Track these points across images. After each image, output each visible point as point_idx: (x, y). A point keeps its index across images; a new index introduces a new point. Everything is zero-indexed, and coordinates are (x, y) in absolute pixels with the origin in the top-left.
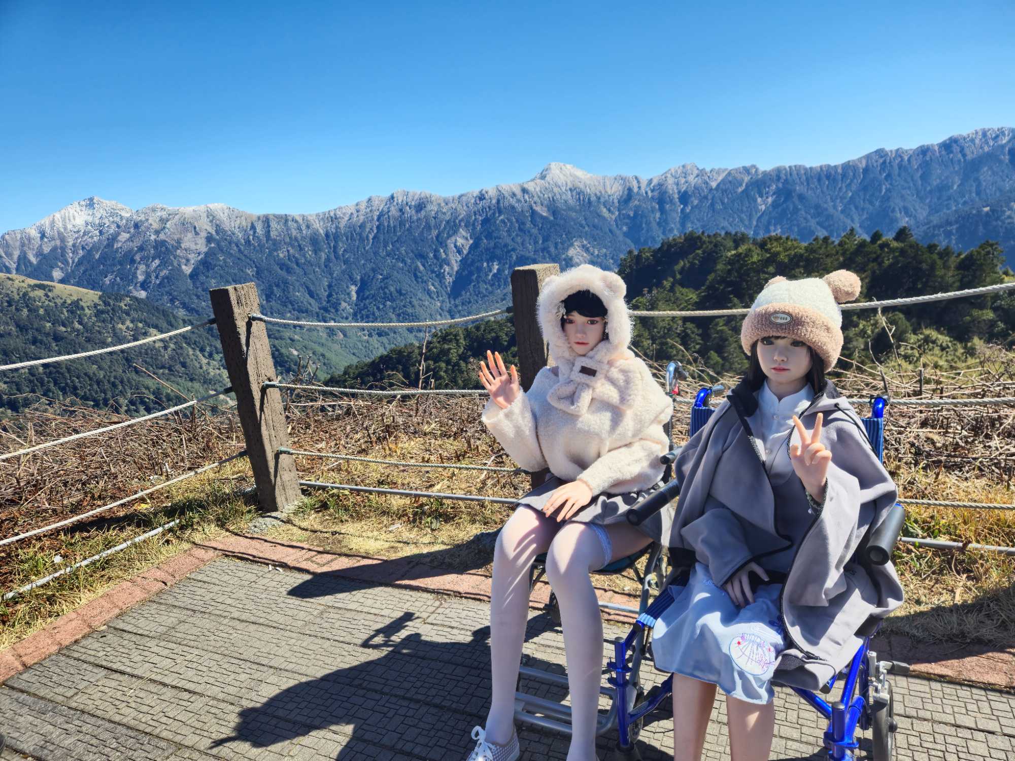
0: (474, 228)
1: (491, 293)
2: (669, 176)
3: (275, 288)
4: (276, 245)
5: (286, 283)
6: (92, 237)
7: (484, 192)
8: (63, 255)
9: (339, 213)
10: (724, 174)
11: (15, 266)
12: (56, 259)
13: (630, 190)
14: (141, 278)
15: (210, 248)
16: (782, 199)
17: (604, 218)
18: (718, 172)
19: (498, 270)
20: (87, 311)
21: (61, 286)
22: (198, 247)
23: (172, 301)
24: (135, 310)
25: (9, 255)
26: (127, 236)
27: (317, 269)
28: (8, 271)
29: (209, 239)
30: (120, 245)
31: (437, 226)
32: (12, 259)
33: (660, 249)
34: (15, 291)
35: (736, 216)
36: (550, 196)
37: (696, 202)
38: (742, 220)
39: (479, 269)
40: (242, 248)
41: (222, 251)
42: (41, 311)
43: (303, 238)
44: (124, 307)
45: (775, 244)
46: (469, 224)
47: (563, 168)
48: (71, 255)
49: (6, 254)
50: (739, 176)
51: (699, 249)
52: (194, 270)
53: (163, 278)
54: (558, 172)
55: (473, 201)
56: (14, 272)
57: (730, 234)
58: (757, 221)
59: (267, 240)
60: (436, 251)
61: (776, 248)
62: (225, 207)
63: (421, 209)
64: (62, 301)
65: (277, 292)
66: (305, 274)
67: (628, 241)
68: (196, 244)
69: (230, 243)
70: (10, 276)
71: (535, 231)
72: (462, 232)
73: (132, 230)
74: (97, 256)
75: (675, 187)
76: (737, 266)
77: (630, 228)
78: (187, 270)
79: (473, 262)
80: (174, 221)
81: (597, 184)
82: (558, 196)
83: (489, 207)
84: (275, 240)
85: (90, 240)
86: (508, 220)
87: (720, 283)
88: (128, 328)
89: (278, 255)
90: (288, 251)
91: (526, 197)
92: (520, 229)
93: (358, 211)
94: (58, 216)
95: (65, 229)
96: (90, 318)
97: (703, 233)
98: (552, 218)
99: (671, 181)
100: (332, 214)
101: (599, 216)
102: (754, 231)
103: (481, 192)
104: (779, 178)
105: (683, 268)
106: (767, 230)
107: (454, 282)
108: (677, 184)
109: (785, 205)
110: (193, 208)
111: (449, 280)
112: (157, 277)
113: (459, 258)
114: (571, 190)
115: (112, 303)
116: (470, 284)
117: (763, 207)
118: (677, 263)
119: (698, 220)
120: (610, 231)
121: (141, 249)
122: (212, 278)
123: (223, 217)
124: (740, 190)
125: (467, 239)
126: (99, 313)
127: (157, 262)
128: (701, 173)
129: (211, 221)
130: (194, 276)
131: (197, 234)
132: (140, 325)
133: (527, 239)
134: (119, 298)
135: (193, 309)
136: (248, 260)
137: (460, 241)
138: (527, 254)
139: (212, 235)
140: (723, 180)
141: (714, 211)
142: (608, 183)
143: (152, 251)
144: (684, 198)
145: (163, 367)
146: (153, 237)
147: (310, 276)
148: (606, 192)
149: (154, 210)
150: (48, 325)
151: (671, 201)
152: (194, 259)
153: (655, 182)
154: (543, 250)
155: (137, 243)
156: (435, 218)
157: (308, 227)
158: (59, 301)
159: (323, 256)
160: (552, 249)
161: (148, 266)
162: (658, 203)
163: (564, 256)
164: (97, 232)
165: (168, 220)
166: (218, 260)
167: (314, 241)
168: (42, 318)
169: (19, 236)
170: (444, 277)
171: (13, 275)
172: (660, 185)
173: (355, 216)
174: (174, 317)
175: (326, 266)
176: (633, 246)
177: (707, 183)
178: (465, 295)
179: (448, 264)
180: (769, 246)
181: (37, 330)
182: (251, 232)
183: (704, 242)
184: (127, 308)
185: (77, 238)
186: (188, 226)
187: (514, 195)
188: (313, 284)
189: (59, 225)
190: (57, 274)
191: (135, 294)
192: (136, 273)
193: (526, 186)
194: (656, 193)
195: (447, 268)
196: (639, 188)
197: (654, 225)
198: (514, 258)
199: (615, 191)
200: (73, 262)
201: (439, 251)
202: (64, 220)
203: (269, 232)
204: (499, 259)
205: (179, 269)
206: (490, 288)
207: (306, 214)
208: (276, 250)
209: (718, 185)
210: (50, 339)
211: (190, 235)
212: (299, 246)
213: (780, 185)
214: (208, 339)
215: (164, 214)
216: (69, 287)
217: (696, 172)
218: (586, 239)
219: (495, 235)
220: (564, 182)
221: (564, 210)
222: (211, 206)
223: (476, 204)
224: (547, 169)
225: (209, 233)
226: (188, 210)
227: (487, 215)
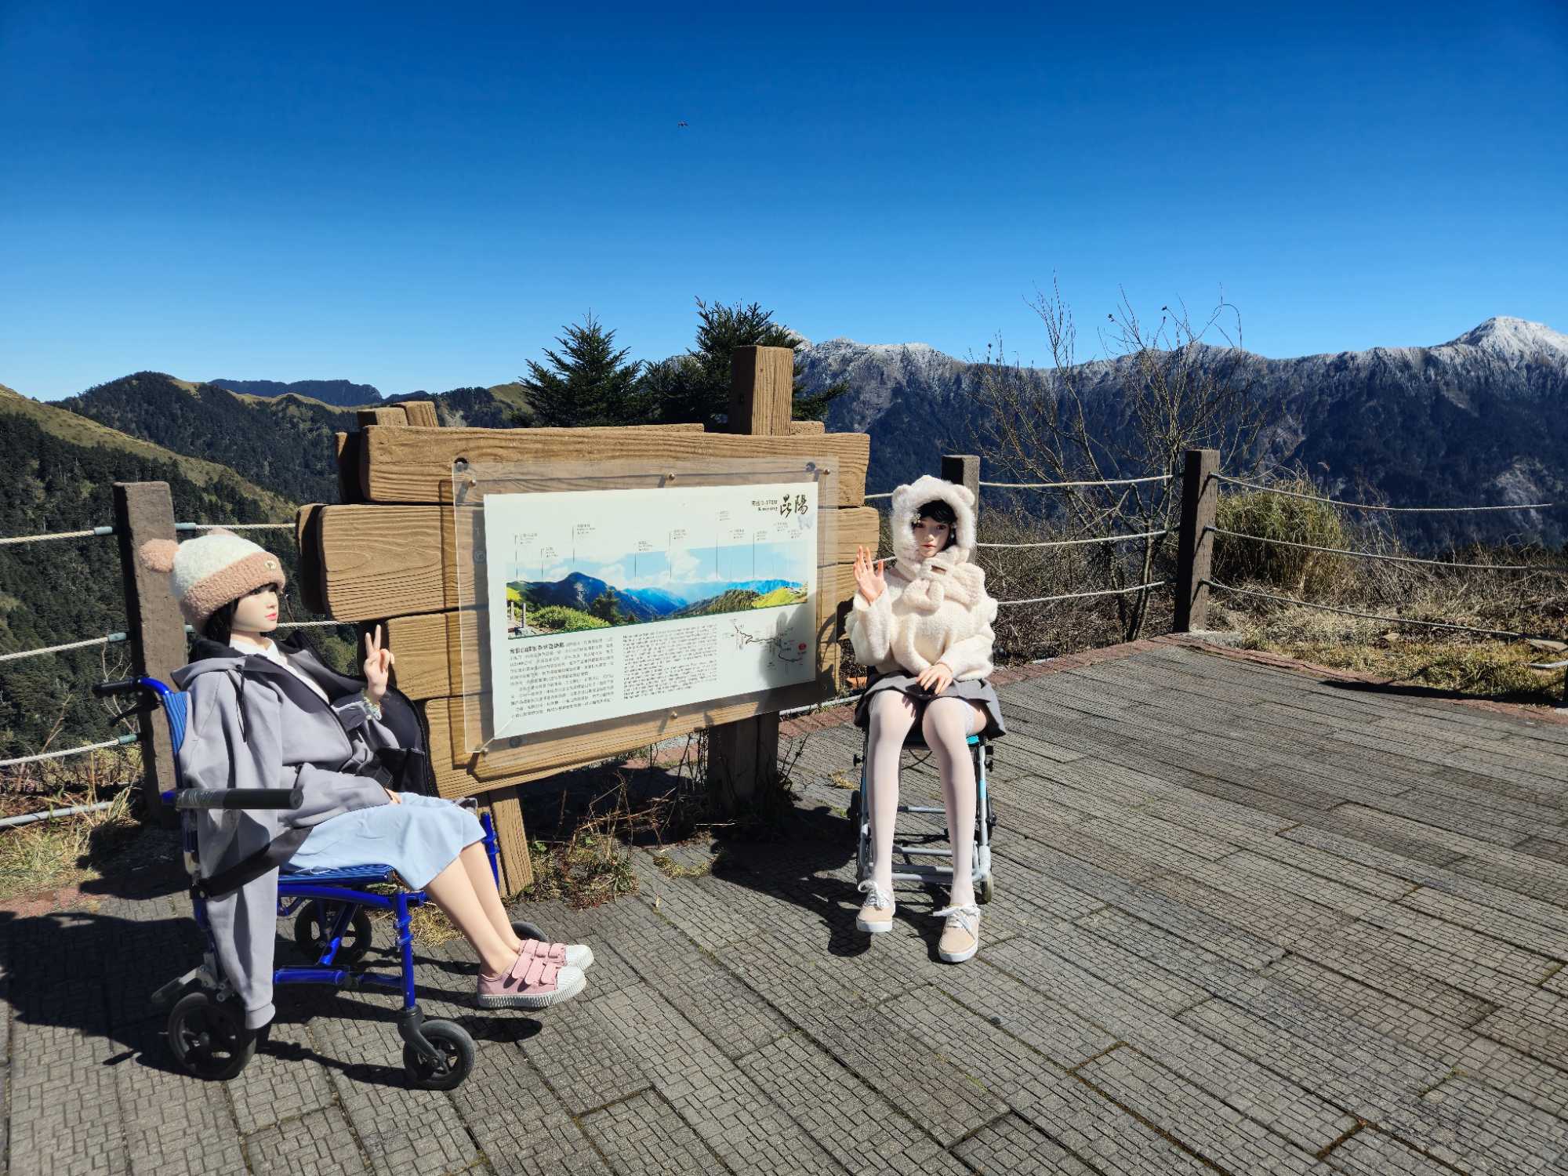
0: (1314, 416)
4: (983, 411)
7: (1347, 357)
9: (1087, 371)
15: (895, 404)
19: (1344, 492)
22: (880, 401)
29: (897, 391)
31: (1244, 407)
40: (937, 409)
41: (909, 409)
43: (1025, 403)
47: (1522, 327)
54: (1508, 333)
55: (1321, 371)
59: (973, 401)
62: (928, 349)
68: (879, 396)
69: (922, 400)
71: (1434, 433)
72: (1290, 420)
80: (859, 362)
82: (1499, 378)
84: (984, 402)
86: (1384, 409)
91: (1431, 372)
92: (1404, 426)
93: (1117, 371)
98: (1476, 415)
103: (1341, 357)
110: (885, 347)
114: (1528, 367)
123: (922, 362)
125: (1295, 432)
129: (905, 367)
131: (883, 382)
133: (1415, 445)
137: (1282, 434)
138: (1409, 473)
139: (901, 386)
146: (828, 381)
149: (837, 346)
154: (1444, 468)
156: (1245, 392)
157: (1035, 388)
160: (1464, 470)
165: (851, 361)
166: (903, 423)
173: (1111, 377)
179: (1251, 471)
182: (954, 388)
186: (873, 369)
187: (1406, 365)
193: (1435, 353)
198: (1382, 475)
201: (1239, 447)
203: (978, 389)
204: (1350, 474)
207: (1036, 367)
208: (982, 417)
211: (873, 384)
215: (849, 352)
219: (1352, 431)
220: (1517, 353)
221: (1504, 402)
222: (911, 347)
223: (1326, 375)
224: (1487, 328)
225: (898, 383)
226: (879, 348)
227: (1344, 396)
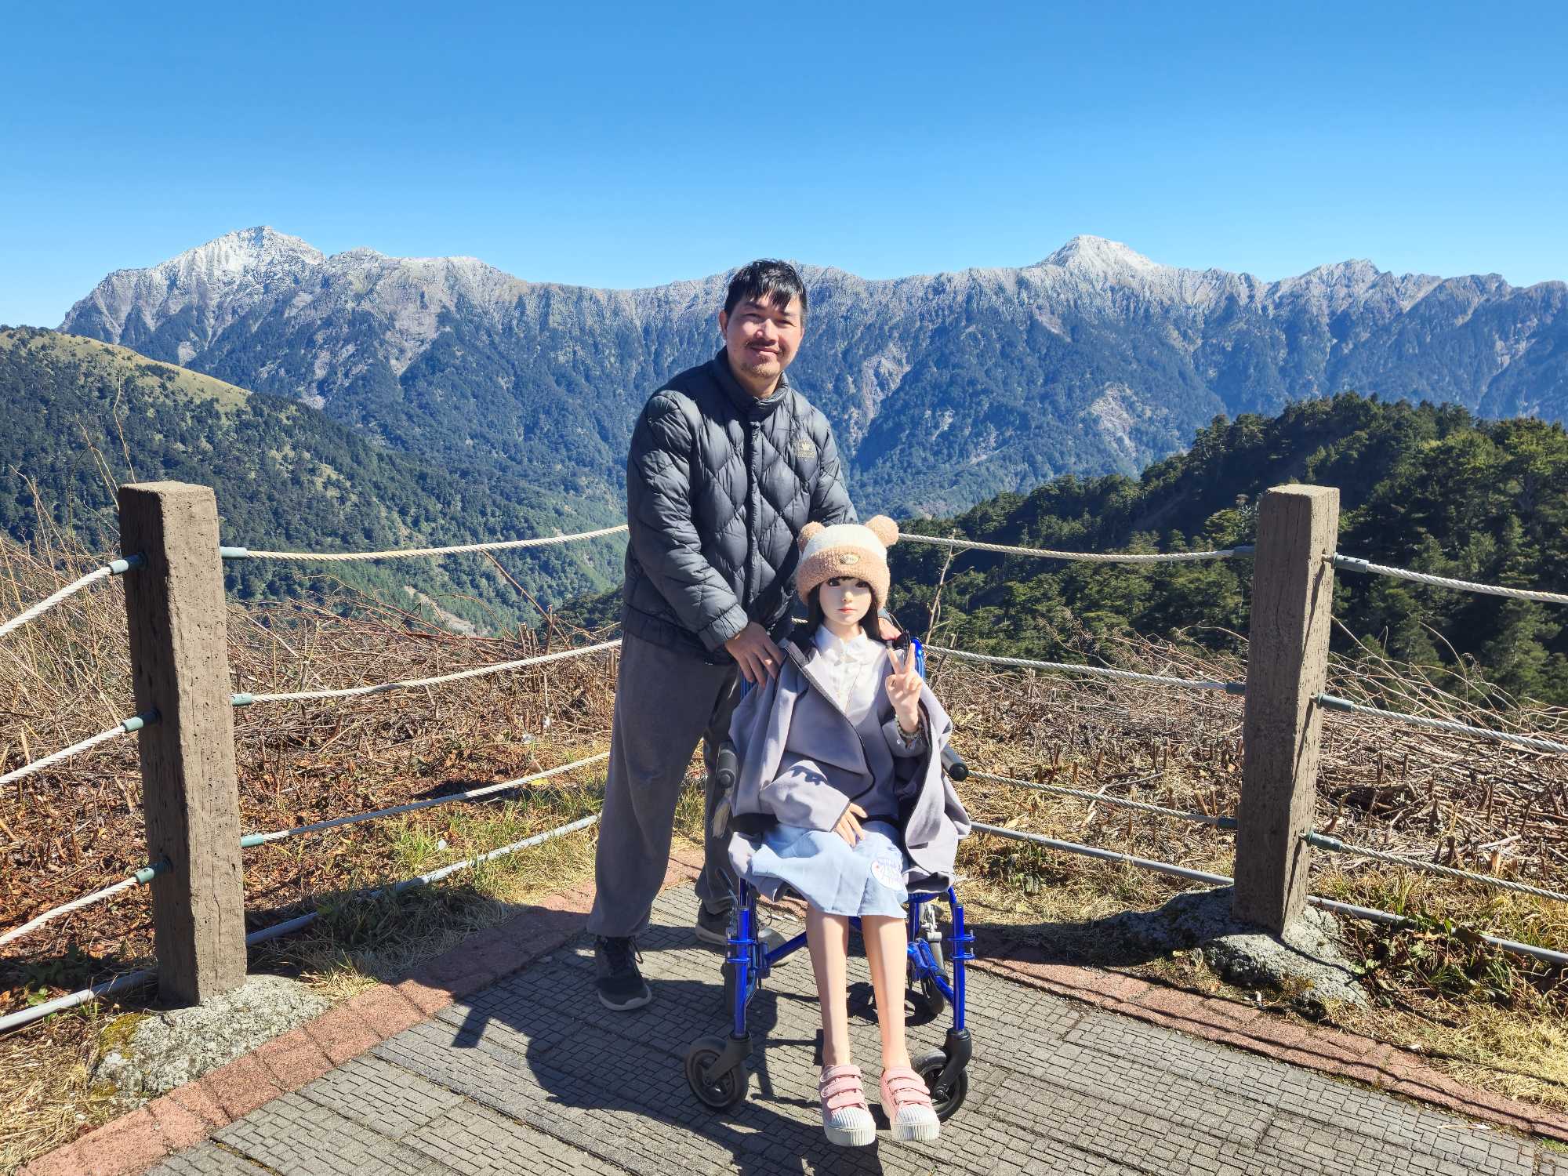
0: (916, 344)
1: (933, 467)
2: (1315, 280)
3: (542, 416)
4: (555, 339)
5: (563, 409)
6: (251, 294)
7: (943, 279)
8: (200, 321)
9: (673, 295)
10: (1431, 288)
11: (119, 331)
12: (188, 325)
13: (1232, 299)
14: (320, 373)
15: (443, 334)
16: (1550, 348)
17: (1172, 348)
18: (1419, 282)
19: (952, 426)
20: (224, 422)
21: (189, 373)
22: (422, 330)
23: (365, 419)
24: (301, 427)
25: (113, 310)
26: (308, 298)
27: (620, 391)
28: (108, 338)
29: (443, 318)
30: (294, 312)
31: (847, 334)
32: (116, 319)
33: (1280, 420)
34: (114, 372)
35: (1446, 371)
36: (1071, 296)
37: (1365, 336)
38: (1457, 382)
39: (916, 422)
40: (497, 339)
41: (461, 340)
42: (151, 413)
43: (605, 332)
44: (285, 421)
45: (1527, 436)
46: (907, 336)
47: (1104, 247)
48: (212, 321)
49: (109, 308)
50: (1461, 295)
51: (1361, 429)
52: (410, 369)
53: (357, 379)
54: (1092, 253)
55: (921, 294)
56: (118, 340)
57: (1431, 406)
58: (1490, 386)
59: (542, 330)
60: (839, 380)
61: (1529, 445)
62: (478, 265)
63: (822, 300)
64: (186, 399)
65: (546, 424)
66: (598, 396)
67: (1216, 398)
68: (421, 324)
69: (478, 328)
70: (109, 346)
71: (1031, 361)
72: (893, 348)
73: (318, 290)
74: (254, 329)
75: (1325, 303)
76: (1441, 471)
77: (1222, 374)
78: (399, 367)
79: (906, 406)
80: (389, 281)
81: (1165, 282)
82: (1087, 301)
83: (950, 307)
84: (555, 330)
85: (247, 300)
86: (983, 335)
87: (1399, 500)
88: (285, 458)
89: (556, 359)
90: (575, 352)
91: (1024, 295)
92: (1003, 353)
93: (707, 294)
94: (201, 252)
95: (210, 275)
96: (227, 433)
97: (1374, 398)
98: (1069, 340)
99: (1317, 290)
100: (661, 294)
101: (1163, 343)
102: (1482, 405)
103: (938, 278)
104: (1547, 304)
105: (1323, 462)
106: (1511, 406)
107: (865, 439)
108: (1331, 298)
109: (1553, 362)
110: (425, 260)
111: (856, 435)
112: (346, 375)
113: (881, 396)
114: (1112, 289)
115: (266, 411)
116: (894, 447)
117: (1507, 360)
118: (1313, 451)
119: (1367, 373)
120: (1182, 374)
121: (328, 323)
122: (438, 386)
123: (472, 281)
124: (1460, 321)
125: (899, 362)
126: (244, 426)
127: (351, 348)
128: (1383, 280)
129: (452, 288)
130: (408, 379)
131: (424, 306)
132: (307, 455)
133: (1016, 374)
134: (278, 405)
135: (399, 438)
136: (504, 362)
137: (887, 365)
138: (1012, 403)
139: (449, 311)
140: (1425, 299)
141: (1400, 358)
142: (1188, 283)
143: (345, 329)
144: (1341, 324)
145: (334, 534)
146: (350, 305)
147: (608, 402)
148: (1183, 300)
149: (358, 258)
150: (159, 437)
151: (1314, 330)
152: (412, 349)
153: (1284, 289)
154: (1043, 397)
155: (324, 312)
156: (846, 318)
157: (616, 313)
158: (182, 399)
159: (635, 367)
160: (1062, 399)
161: (334, 354)
162: (1286, 331)
163: (1082, 414)
164: (261, 288)
165: (379, 277)
166: (455, 357)
167: (623, 340)
168: (150, 425)
169: (134, 279)
170: (847, 429)
171: (115, 347)
172: (1295, 296)
173: (701, 301)
174: (366, 448)
175: (637, 387)
176: (1223, 410)
177: (1393, 302)
178: (882, 467)
179: (859, 406)
180: (1514, 440)
181: (139, 443)
182: (517, 314)
183: (1374, 417)
184: (290, 423)
185: (227, 294)
186: (411, 290)
187: (1001, 289)
188: (610, 415)
189: (203, 268)
190: (185, 352)
191: (306, 400)
192: (312, 364)
193: (1026, 274)
194: (1284, 313)
195: (855, 413)
196: (1251, 297)
197: (1273, 371)
198: (986, 407)
199: (1201, 298)
200: (214, 335)
201: (845, 380)
202: (210, 261)
203: (547, 315)
204: (957, 406)
205: (385, 365)
206: (931, 459)
207: (615, 287)
208: (554, 349)
209: (1415, 308)
210: (158, 462)
211: (412, 308)
212: (595, 345)
213: (1549, 320)
214: (416, 495)
215: (374, 267)
216: (201, 377)
217: (1371, 277)
218: (1131, 387)
219: (954, 360)
220: (1101, 274)
221: (1094, 327)
222: (455, 260)
223: (925, 299)
224: (1072, 247)
225: (444, 307)
226: (416, 263)
227: (944, 322)
